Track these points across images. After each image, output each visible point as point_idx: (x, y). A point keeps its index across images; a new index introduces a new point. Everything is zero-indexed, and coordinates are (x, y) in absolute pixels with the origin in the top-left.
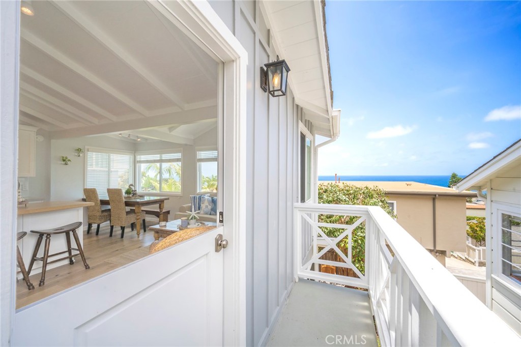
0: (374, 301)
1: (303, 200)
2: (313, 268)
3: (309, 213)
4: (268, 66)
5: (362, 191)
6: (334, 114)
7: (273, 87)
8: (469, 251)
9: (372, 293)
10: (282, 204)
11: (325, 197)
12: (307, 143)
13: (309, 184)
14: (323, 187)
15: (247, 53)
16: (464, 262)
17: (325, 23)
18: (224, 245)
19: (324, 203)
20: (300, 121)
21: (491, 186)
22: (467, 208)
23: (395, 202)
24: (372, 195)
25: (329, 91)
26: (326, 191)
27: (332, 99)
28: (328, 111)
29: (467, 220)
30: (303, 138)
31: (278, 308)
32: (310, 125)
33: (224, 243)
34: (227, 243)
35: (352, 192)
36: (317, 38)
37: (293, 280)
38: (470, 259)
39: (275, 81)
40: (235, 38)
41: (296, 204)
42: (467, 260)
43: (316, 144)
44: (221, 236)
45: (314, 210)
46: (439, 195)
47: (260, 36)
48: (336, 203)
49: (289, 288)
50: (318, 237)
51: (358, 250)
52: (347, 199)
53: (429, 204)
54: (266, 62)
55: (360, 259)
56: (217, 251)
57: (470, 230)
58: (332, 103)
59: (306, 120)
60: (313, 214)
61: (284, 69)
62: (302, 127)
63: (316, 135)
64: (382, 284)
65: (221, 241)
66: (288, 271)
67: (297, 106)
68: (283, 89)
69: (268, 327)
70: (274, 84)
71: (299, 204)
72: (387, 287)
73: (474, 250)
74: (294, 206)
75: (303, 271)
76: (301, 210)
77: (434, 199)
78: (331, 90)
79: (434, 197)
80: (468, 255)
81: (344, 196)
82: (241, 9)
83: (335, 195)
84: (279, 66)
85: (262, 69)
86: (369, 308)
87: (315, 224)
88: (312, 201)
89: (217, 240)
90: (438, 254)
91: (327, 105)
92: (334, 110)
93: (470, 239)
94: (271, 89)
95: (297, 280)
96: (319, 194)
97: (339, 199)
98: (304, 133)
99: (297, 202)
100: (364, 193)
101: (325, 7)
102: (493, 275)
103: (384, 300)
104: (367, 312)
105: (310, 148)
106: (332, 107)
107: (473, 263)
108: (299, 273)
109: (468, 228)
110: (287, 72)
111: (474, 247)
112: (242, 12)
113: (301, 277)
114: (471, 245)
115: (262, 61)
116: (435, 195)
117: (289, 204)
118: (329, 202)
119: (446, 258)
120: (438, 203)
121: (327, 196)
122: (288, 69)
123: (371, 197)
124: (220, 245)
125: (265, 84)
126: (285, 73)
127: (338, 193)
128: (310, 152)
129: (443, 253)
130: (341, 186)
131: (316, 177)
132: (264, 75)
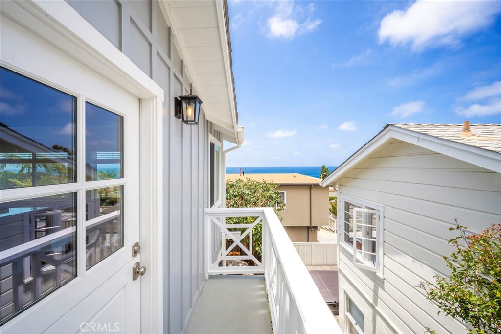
0: (267, 283)
1: (212, 203)
2: (220, 264)
3: (218, 217)
4: (182, 98)
5: (261, 186)
6: (239, 130)
7: (187, 117)
8: (331, 223)
9: (266, 276)
10: (194, 210)
11: (231, 192)
12: (216, 149)
13: (218, 185)
14: (230, 183)
15: (163, 91)
16: (328, 231)
18: (142, 272)
20: (210, 134)
21: (340, 182)
22: (330, 191)
23: (285, 192)
24: (269, 189)
25: (235, 112)
26: (232, 186)
27: (237, 118)
28: (233, 127)
29: (330, 200)
30: (212, 146)
31: (191, 309)
32: (218, 135)
33: (142, 270)
34: (145, 270)
35: (253, 187)
36: (225, 73)
37: (204, 280)
38: (332, 229)
39: (189, 111)
40: (152, 81)
41: (206, 210)
42: (330, 230)
43: (224, 150)
44: (138, 264)
45: (222, 214)
46: (314, 185)
47: (175, 70)
49: (201, 288)
51: (258, 236)
52: (250, 193)
53: (308, 191)
54: (180, 95)
55: (259, 243)
56: (134, 279)
57: (331, 208)
58: (237, 121)
59: (215, 131)
60: (221, 218)
61: (197, 102)
62: (212, 138)
63: (224, 141)
64: (272, 271)
65: (139, 269)
66: (199, 271)
67: (207, 121)
68: (196, 121)
69: (182, 330)
70: (187, 114)
71: (210, 208)
72: (275, 273)
73: (334, 222)
74: (205, 212)
75: (213, 269)
76: (211, 214)
77: (310, 188)
78: (236, 111)
79: (310, 187)
80: (331, 226)
81: (247, 191)
82: (157, 52)
83: (240, 191)
84: (193, 99)
85: (176, 99)
86: (265, 289)
87: (223, 225)
88: (221, 201)
89: (134, 269)
90: (312, 229)
91: (233, 122)
92: (239, 126)
93: (332, 214)
94: (185, 119)
95: (207, 278)
96: (227, 189)
97: (243, 193)
98: (213, 142)
99: (208, 207)
100: (262, 187)
101: (232, 53)
102: (340, 243)
103: (273, 282)
104: (263, 293)
105: (218, 153)
106: (237, 123)
107: (333, 232)
108: (209, 271)
109: (330, 207)
110: (200, 104)
111: (334, 220)
112: (158, 54)
113: (210, 274)
114: (332, 219)
115: (177, 93)
116: (311, 185)
117: (200, 210)
119: (318, 231)
120: (313, 191)
121: (233, 191)
122: (200, 102)
123: (268, 190)
124: (137, 272)
125: (180, 113)
126: (198, 105)
127: (242, 188)
128: (218, 157)
129: (315, 228)
130: (245, 181)
131: (224, 179)
132: (179, 105)
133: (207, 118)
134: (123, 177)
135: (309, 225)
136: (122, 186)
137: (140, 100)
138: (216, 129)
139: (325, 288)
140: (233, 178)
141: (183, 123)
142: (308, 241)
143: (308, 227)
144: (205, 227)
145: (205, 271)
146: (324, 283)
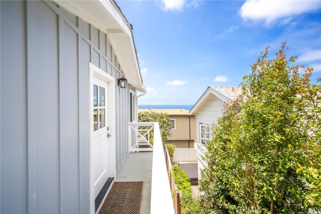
1: (131, 121)
3: (134, 126)
4: (120, 79)
6: (143, 87)
7: (122, 86)
10: (124, 123)
11: (142, 119)
12: (133, 95)
14: (141, 114)
17: (138, 64)
19: (141, 121)
20: (130, 89)
23: (175, 120)
26: (142, 116)
27: (142, 82)
28: (141, 86)
30: (131, 94)
31: (123, 160)
32: (134, 89)
33: (110, 135)
37: (128, 153)
39: (123, 84)
41: (129, 123)
43: (137, 96)
44: (108, 133)
45: (136, 125)
47: (117, 69)
48: (148, 122)
49: (127, 155)
50: (138, 137)
52: (152, 119)
53: (188, 119)
56: (108, 137)
59: (132, 87)
60: (136, 126)
62: (131, 91)
63: (137, 91)
67: (129, 84)
69: (120, 164)
71: (130, 123)
75: (131, 149)
76: (131, 125)
77: (190, 118)
78: (142, 80)
82: (113, 67)
83: (147, 118)
84: (124, 79)
85: (118, 79)
87: (136, 130)
88: (135, 121)
90: (191, 141)
91: (140, 84)
92: (143, 86)
95: (129, 153)
96: (139, 117)
97: (149, 119)
100: (160, 116)
102: (198, 144)
105: (134, 97)
106: (142, 84)
108: (130, 150)
115: (118, 77)
117: (126, 123)
118: (144, 121)
119: (195, 143)
120: (191, 119)
121: (143, 118)
122: (127, 80)
123: (163, 118)
124: (108, 136)
125: (119, 84)
126: (126, 81)
127: (148, 116)
128: (134, 99)
129: (193, 141)
130: (150, 112)
131: (137, 111)
132: (119, 81)
133: (129, 82)
134: (104, 106)
135: (189, 139)
136: (105, 109)
137: (108, 82)
138: (133, 86)
139: (195, 171)
140: (143, 111)
141: (120, 88)
142: (189, 148)
143: (189, 141)
144: (128, 130)
145: (129, 150)
146: (194, 169)
